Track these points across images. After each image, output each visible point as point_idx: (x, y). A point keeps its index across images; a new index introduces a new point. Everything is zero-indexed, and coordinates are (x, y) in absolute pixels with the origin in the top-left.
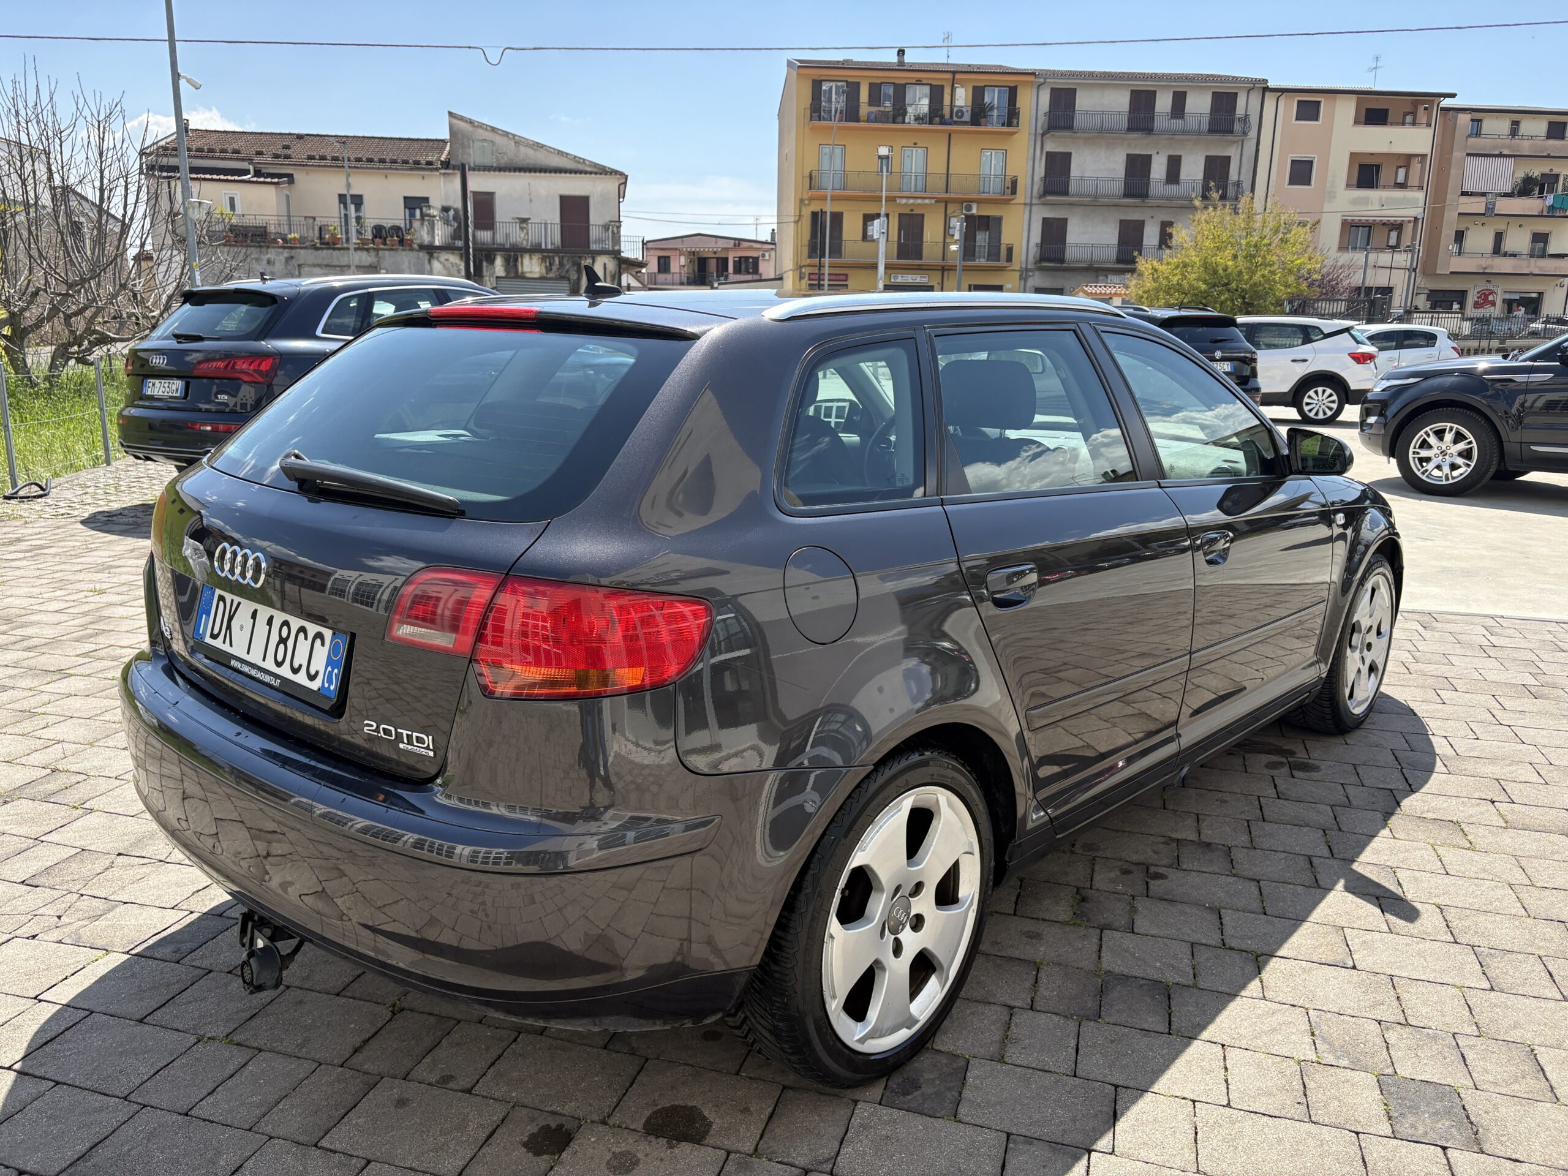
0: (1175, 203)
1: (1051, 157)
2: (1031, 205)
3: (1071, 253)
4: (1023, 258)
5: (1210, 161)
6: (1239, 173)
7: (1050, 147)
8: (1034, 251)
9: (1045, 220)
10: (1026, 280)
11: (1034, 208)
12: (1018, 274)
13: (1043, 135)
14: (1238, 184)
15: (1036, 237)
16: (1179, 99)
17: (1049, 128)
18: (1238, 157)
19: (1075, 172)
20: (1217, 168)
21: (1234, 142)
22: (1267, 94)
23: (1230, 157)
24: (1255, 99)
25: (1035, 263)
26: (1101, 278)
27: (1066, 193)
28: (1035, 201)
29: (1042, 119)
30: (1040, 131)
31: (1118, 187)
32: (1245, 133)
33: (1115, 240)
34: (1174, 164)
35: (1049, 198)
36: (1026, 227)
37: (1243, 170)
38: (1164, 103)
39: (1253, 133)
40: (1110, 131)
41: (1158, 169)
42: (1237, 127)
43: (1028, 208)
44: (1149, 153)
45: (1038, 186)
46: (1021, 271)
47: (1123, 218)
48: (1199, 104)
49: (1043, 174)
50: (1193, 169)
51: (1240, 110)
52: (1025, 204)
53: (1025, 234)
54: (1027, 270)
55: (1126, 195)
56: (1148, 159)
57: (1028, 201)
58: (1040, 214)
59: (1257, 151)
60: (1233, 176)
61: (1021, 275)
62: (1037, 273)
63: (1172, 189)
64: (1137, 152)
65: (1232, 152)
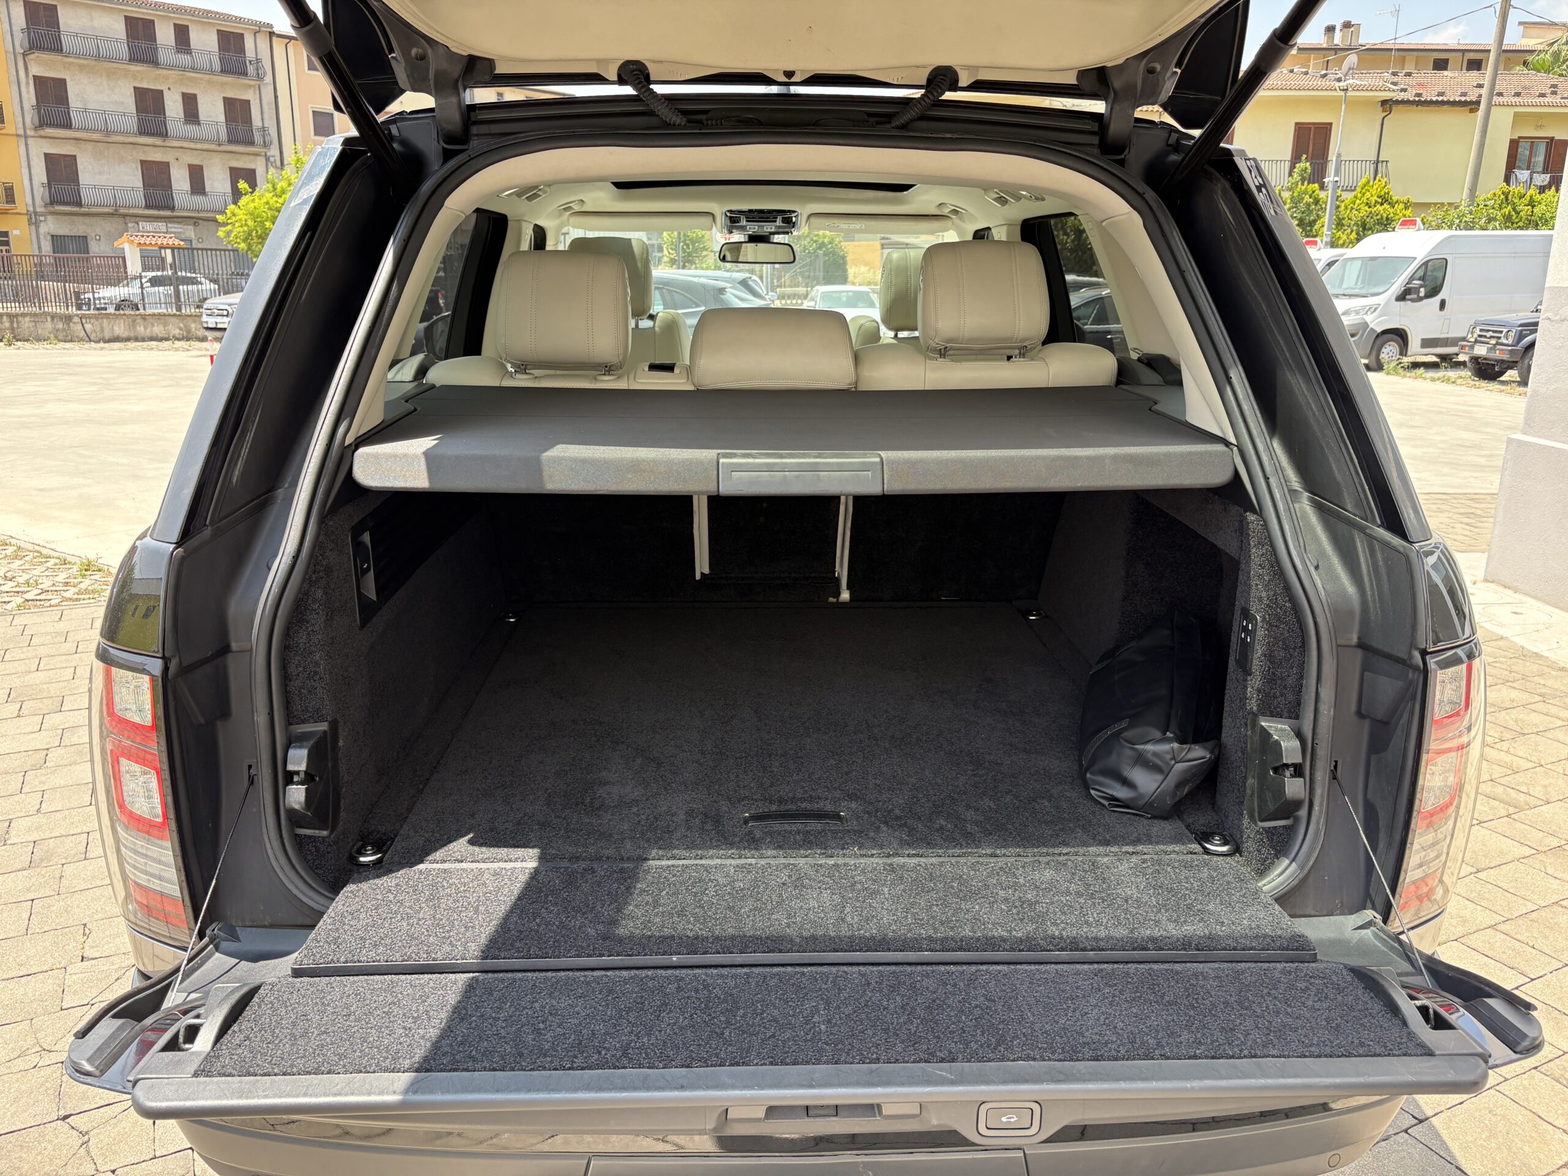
0: (199, 146)
1: (39, 81)
2: (26, 137)
3: (86, 195)
4: (29, 201)
5: (229, 103)
6: (263, 119)
7: (36, 70)
8: (41, 192)
9: (47, 156)
10: (37, 225)
11: (31, 141)
12: (26, 218)
13: (24, 55)
14: (263, 129)
15: (40, 174)
16: (182, 34)
17: (31, 49)
18: (258, 101)
19: (74, 102)
20: (238, 111)
21: (250, 86)
22: (274, 39)
23: (248, 102)
24: (263, 44)
25: (46, 205)
26: (130, 225)
27: (68, 126)
28: (30, 133)
29: (19, 36)
30: (19, 50)
31: (132, 123)
32: (260, 77)
33: (138, 183)
34: (190, 103)
35: (50, 131)
36: (24, 164)
37: (266, 116)
38: (165, 35)
39: (268, 78)
40: (109, 59)
41: (174, 107)
42: (251, 69)
43: (23, 139)
44: (159, 88)
45: (30, 117)
46: (28, 213)
47: (143, 158)
48: (205, 41)
49: (34, 102)
50: (212, 110)
51: (250, 52)
52: (18, 136)
53: (25, 171)
54: (36, 213)
55: (142, 132)
56: (159, 94)
57: (21, 132)
58: (39, 148)
59: (276, 97)
60: (256, 121)
61: (30, 220)
62: (49, 218)
63: (191, 130)
64: (145, 85)
65: (249, 95)
